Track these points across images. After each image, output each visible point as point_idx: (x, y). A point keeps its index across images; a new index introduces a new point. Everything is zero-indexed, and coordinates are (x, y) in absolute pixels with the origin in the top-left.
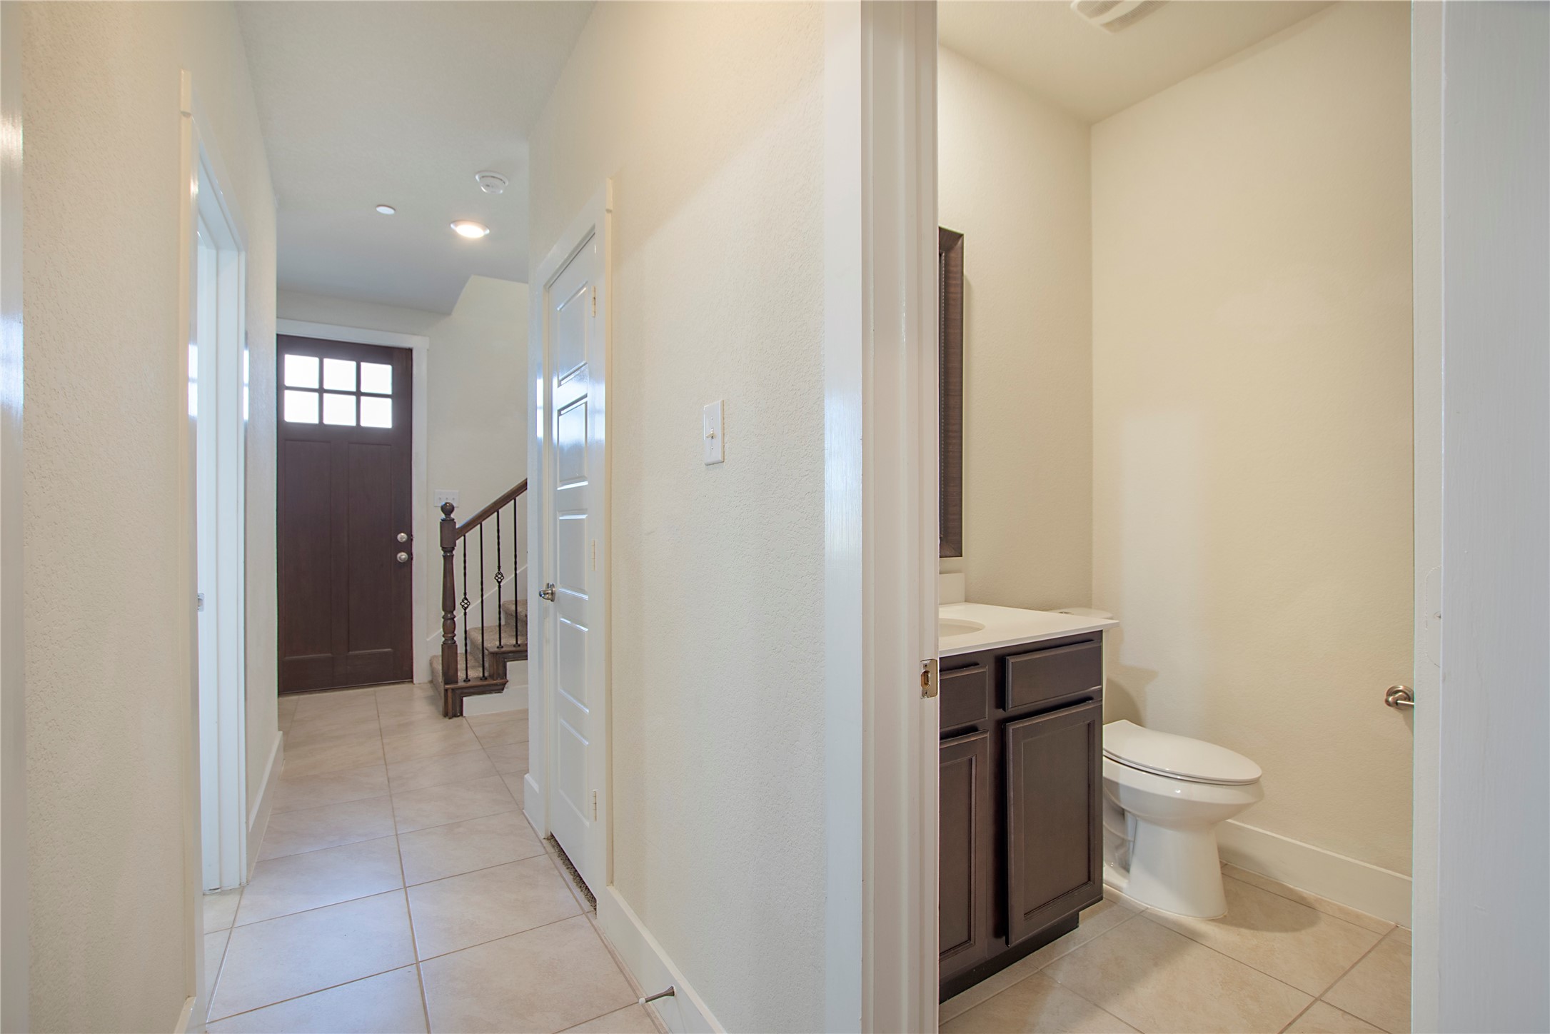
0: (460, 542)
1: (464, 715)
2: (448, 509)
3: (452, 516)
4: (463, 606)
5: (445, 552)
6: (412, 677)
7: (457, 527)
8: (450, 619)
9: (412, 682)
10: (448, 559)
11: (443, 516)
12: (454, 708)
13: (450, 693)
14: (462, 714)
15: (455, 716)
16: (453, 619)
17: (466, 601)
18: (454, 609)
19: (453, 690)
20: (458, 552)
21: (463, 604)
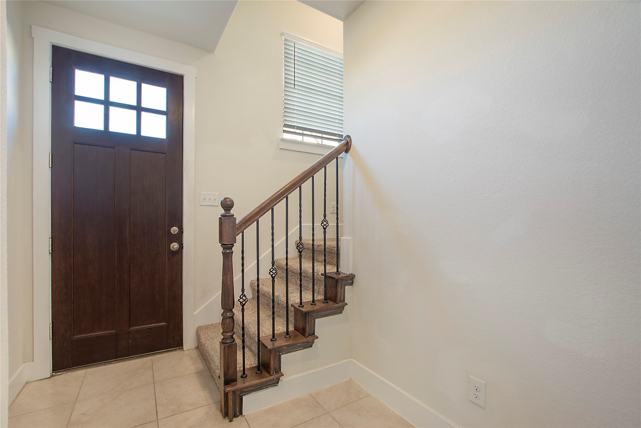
0: (239, 238)
1: (243, 414)
2: (227, 205)
3: (232, 212)
4: (241, 302)
5: (224, 248)
6: (182, 345)
7: (237, 222)
8: (229, 317)
9: (183, 348)
10: (227, 256)
11: (223, 212)
12: (235, 410)
13: (230, 397)
14: (241, 413)
15: (235, 416)
16: (232, 317)
17: (244, 298)
18: (233, 308)
19: (234, 392)
20: (237, 249)
21: (241, 300)
